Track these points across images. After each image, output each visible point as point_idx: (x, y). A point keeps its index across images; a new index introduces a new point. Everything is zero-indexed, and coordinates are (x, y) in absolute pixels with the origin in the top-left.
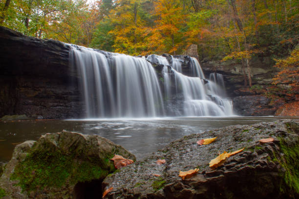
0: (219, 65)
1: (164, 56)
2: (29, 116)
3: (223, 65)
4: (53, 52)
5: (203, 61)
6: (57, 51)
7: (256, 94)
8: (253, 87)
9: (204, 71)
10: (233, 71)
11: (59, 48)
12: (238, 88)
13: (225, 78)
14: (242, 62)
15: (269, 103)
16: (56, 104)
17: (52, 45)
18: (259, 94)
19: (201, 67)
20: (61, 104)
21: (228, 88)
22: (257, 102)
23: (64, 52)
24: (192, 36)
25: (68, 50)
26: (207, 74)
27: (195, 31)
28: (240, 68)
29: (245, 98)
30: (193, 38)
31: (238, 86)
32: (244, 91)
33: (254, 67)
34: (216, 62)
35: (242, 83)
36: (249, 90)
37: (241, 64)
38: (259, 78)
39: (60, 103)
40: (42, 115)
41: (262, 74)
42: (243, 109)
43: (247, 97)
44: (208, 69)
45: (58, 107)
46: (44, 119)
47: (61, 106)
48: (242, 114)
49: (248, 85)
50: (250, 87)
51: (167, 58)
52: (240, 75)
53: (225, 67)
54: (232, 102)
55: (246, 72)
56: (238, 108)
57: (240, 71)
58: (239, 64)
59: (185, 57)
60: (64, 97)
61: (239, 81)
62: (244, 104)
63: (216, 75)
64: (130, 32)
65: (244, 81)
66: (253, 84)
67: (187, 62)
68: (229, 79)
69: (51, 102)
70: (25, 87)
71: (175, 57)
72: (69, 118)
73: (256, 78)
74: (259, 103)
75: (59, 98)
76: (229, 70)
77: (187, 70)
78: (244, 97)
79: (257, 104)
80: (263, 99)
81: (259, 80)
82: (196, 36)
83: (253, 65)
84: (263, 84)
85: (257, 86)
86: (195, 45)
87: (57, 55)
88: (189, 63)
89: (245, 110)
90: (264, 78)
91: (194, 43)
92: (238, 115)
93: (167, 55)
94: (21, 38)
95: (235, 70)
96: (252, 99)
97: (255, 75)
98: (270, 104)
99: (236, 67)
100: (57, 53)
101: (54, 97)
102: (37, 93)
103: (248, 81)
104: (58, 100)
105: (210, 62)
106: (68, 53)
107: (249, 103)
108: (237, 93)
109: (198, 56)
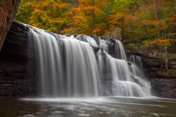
0: (137, 48)
3: (142, 49)
6: (19, 32)
7: (172, 78)
8: (169, 71)
9: (126, 53)
10: (150, 55)
11: (20, 29)
12: (155, 71)
13: (143, 61)
16: (4, 81)
17: (16, 26)
18: (175, 78)
20: (9, 82)
21: (146, 70)
22: (174, 85)
23: (24, 33)
24: (116, 19)
26: (128, 55)
27: (118, 14)
28: (157, 53)
29: (163, 82)
30: (117, 21)
31: (155, 69)
32: (161, 74)
33: (169, 52)
34: (135, 45)
35: (158, 66)
36: (165, 74)
37: (158, 49)
38: (174, 63)
39: (8, 80)
42: (161, 91)
43: (165, 80)
44: (129, 51)
45: (6, 85)
47: (8, 83)
49: (164, 68)
50: (166, 71)
51: (95, 39)
52: (156, 58)
54: (150, 83)
55: (163, 56)
56: (156, 90)
57: (157, 55)
58: (156, 48)
59: (111, 39)
60: (12, 75)
61: (156, 64)
62: (162, 86)
63: (135, 57)
65: (160, 64)
66: (169, 68)
67: (112, 44)
68: (147, 62)
71: (102, 38)
73: (171, 63)
76: (147, 54)
77: (113, 51)
78: (162, 80)
79: (174, 88)
81: (173, 64)
82: (120, 20)
85: (173, 70)
86: (119, 28)
88: (114, 45)
89: (163, 92)
92: (157, 96)
93: (95, 36)
95: (153, 53)
96: (169, 82)
97: (170, 60)
99: (154, 52)
101: (3, 74)
104: (6, 78)
105: (130, 45)
107: (167, 86)
108: (154, 76)
109: (121, 38)
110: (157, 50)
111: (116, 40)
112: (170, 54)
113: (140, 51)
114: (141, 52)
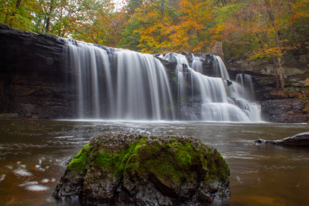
0: (248, 64)
1: (183, 54)
2: (23, 115)
3: (252, 65)
4: (45, 46)
5: (230, 61)
6: (49, 45)
7: (289, 97)
8: (286, 89)
9: (229, 71)
10: (263, 72)
11: (51, 43)
12: (268, 91)
13: (253, 79)
14: (274, 61)
15: (304, 108)
16: (53, 103)
17: (44, 39)
18: (292, 98)
19: (226, 67)
20: (59, 104)
21: (258, 91)
22: (289, 107)
23: (56, 46)
24: (217, 33)
25: (63, 44)
26: (233, 75)
28: (272, 69)
29: (274, 103)
30: (219, 34)
31: (269, 88)
32: (275, 94)
33: (288, 67)
34: (245, 62)
35: (273, 85)
36: (281, 93)
37: (273, 63)
38: (294, 80)
39: (58, 102)
40: (37, 114)
41: (298, 75)
42: (272, 115)
43: (278, 101)
44: (234, 69)
45: (56, 106)
46: (39, 118)
47: (58, 105)
48: (270, 120)
49: (280, 87)
50: (282, 90)
51: (186, 57)
52: (271, 76)
53: (254, 67)
54: (260, 106)
55: (278, 73)
56: (267, 113)
57: (271, 72)
58: (271, 63)
59: (207, 56)
60: (62, 96)
61: (270, 83)
62: (273, 108)
63: (243, 76)
64: (156, 30)
65: (275, 83)
66: (285, 87)
67: (209, 61)
68: (259, 80)
69: (48, 101)
70: (19, 84)
71: (196, 55)
72: (59, 118)
73: (291, 80)
74: (292, 108)
75: (57, 96)
76: (259, 70)
77: (209, 69)
78: (274, 101)
79: (288, 110)
80: (296, 104)
81: (294, 82)
83: (287, 65)
84: (298, 87)
85: (292, 89)
86: (219, 43)
87: (49, 50)
88: (211, 62)
89: (274, 116)
90: (301, 80)
91: (219, 40)
92: (267, 121)
93: (187, 53)
94: (7, 31)
95: (266, 71)
96: (283, 103)
97: (289, 77)
98: (305, 110)
99: (267, 68)
100: (50, 48)
101: (51, 95)
102: (33, 91)
103: (280, 83)
104: (56, 99)
105: (238, 62)
106: (62, 47)
107: (280, 108)
108: (267, 97)
109: (223, 54)
110: (272, 65)
111: (214, 56)
112: (288, 69)
113: (250, 68)
114: (251, 70)
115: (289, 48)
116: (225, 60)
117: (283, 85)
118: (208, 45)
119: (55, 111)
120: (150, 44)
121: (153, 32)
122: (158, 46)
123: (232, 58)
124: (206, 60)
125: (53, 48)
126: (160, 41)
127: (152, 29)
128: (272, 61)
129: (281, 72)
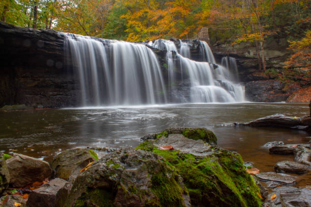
0: (232, 48)
1: (172, 40)
2: (29, 105)
3: (236, 49)
4: (47, 42)
5: (216, 44)
6: (51, 41)
7: (270, 78)
8: (268, 71)
9: (215, 55)
10: (247, 55)
11: (53, 38)
12: (251, 73)
13: (237, 62)
14: (257, 44)
15: (283, 88)
16: (55, 93)
17: (46, 35)
18: (273, 79)
19: (212, 51)
20: (61, 93)
21: (242, 73)
22: (270, 87)
23: (57, 41)
24: (203, 18)
25: (63, 39)
26: (218, 58)
27: (205, 12)
28: (255, 51)
29: (257, 84)
30: (204, 20)
31: (252, 70)
32: (258, 76)
33: (269, 50)
34: (229, 46)
35: (256, 67)
36: (263, 75)
37: (256, 46)
38: (275, 62)
39: (60, 92)
40: (42, 104)
41: (279, 57)
42: (255, 95)
43: (260, 82)
44: (220, 53)
45: (58, 96)
46: (44, 108)
47: (60, 95)
48: (254, 100)
49: (262, 69)
50: (264, 71)
52: (254, 58)
53: (238, 50)
54: (244, 87)
55: (260, 55)
56: (250, 94)
57: (254, 55)
58: (253, 46)
59: (194, 41)
60: (63, 86)
61: (254, 65)
62: (256, 89)
64: (143, 15)
65: (258, 65)
66: (267, 68)
67: (196, 47)
68: (243, 63)
69: (50, 92)
70: (23, 77)
71: (183, 41)
73: (272, 62)
74: (272, 88)
75: (59, 87)
76: (242, 53)
77: (197, 54)
78: (257, 82)
79: (269, 90)
80: (277, 84)
81: (275, 64)
82: (206, 18)
83: (268, 48)
84: (279, 68)
85: (273, 70)
86: (205, 28)
87: (51, 45)
88: (198, 47)
89: (256, 96)
90: (281, 62)
91: (205, 25)
92: (250, 101)
93: (175, 39)
94: (13, 30)
95: (249, 53)
96: (264, 84)
97: (270, 59)
98: (284, 90)
99: (250, 50)
100: (52, 43)
101: (53, 86)
102: (36, 83)
103: (262, 65)
104: (57, 89)
105: (223, 46)
106: (63, 42)
107: (262, 88)
108: (250, 78)
109: (209, 39)
110: (255, 48)
111: (201, 41)
112: (270, 52)
113: (234, 51)
114: (235, 53)
115: (269, 33)
116: (211, 44)
117: (265, 66)
118: (194, 30)
119: (58, 100)
120: (138, 29)
121: (140, 17)
122: (146, 31)
123: (217, 42)
124: (194, 46)
125: (55, 43)
126: (147, 26)
127: (139, 14)
128: (254, 45)
129: (263, 54)
